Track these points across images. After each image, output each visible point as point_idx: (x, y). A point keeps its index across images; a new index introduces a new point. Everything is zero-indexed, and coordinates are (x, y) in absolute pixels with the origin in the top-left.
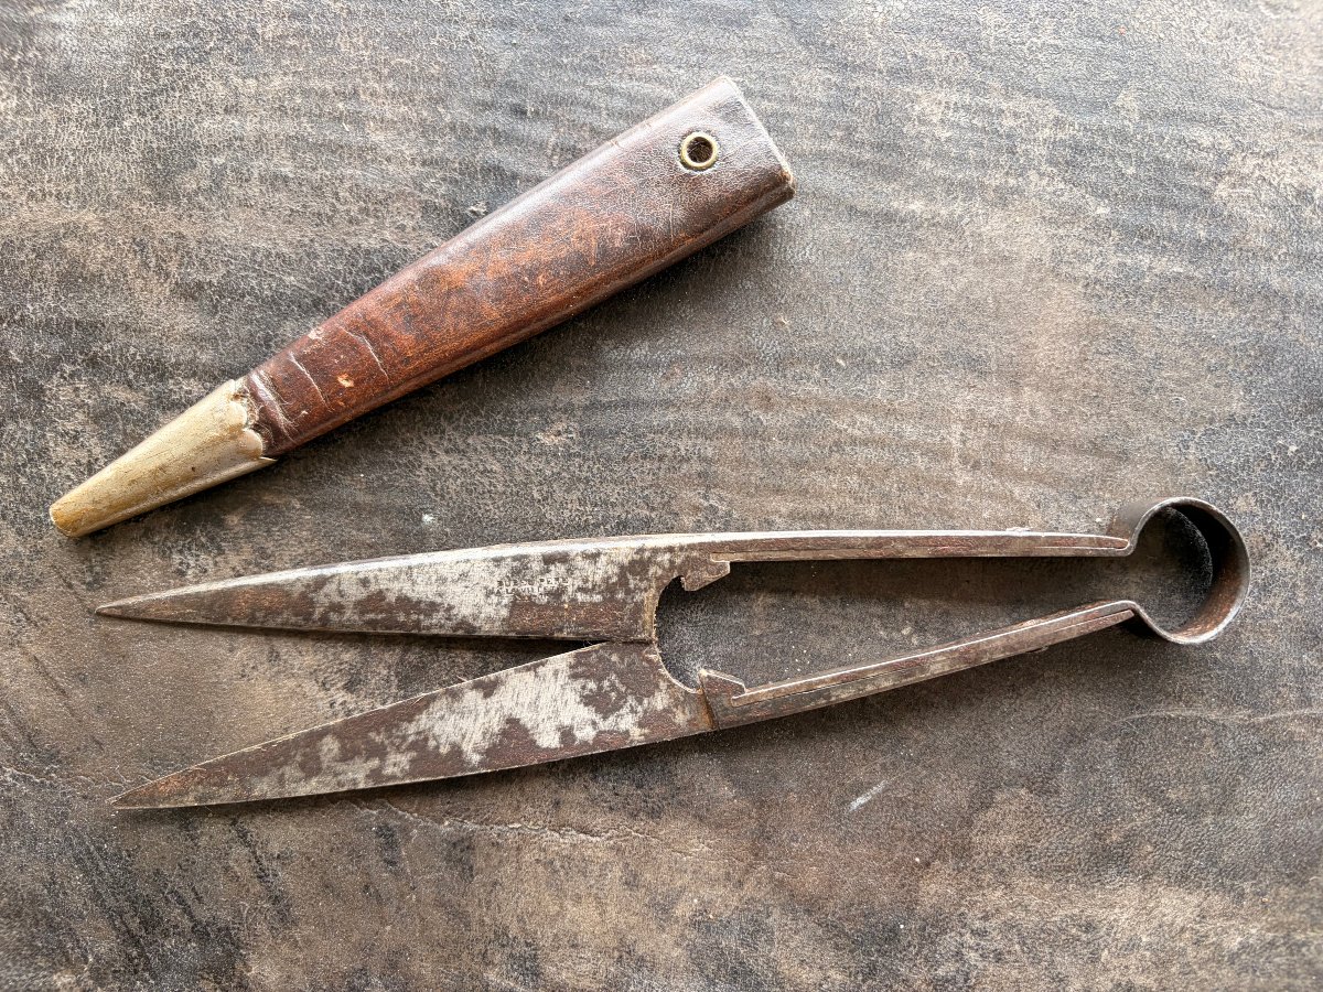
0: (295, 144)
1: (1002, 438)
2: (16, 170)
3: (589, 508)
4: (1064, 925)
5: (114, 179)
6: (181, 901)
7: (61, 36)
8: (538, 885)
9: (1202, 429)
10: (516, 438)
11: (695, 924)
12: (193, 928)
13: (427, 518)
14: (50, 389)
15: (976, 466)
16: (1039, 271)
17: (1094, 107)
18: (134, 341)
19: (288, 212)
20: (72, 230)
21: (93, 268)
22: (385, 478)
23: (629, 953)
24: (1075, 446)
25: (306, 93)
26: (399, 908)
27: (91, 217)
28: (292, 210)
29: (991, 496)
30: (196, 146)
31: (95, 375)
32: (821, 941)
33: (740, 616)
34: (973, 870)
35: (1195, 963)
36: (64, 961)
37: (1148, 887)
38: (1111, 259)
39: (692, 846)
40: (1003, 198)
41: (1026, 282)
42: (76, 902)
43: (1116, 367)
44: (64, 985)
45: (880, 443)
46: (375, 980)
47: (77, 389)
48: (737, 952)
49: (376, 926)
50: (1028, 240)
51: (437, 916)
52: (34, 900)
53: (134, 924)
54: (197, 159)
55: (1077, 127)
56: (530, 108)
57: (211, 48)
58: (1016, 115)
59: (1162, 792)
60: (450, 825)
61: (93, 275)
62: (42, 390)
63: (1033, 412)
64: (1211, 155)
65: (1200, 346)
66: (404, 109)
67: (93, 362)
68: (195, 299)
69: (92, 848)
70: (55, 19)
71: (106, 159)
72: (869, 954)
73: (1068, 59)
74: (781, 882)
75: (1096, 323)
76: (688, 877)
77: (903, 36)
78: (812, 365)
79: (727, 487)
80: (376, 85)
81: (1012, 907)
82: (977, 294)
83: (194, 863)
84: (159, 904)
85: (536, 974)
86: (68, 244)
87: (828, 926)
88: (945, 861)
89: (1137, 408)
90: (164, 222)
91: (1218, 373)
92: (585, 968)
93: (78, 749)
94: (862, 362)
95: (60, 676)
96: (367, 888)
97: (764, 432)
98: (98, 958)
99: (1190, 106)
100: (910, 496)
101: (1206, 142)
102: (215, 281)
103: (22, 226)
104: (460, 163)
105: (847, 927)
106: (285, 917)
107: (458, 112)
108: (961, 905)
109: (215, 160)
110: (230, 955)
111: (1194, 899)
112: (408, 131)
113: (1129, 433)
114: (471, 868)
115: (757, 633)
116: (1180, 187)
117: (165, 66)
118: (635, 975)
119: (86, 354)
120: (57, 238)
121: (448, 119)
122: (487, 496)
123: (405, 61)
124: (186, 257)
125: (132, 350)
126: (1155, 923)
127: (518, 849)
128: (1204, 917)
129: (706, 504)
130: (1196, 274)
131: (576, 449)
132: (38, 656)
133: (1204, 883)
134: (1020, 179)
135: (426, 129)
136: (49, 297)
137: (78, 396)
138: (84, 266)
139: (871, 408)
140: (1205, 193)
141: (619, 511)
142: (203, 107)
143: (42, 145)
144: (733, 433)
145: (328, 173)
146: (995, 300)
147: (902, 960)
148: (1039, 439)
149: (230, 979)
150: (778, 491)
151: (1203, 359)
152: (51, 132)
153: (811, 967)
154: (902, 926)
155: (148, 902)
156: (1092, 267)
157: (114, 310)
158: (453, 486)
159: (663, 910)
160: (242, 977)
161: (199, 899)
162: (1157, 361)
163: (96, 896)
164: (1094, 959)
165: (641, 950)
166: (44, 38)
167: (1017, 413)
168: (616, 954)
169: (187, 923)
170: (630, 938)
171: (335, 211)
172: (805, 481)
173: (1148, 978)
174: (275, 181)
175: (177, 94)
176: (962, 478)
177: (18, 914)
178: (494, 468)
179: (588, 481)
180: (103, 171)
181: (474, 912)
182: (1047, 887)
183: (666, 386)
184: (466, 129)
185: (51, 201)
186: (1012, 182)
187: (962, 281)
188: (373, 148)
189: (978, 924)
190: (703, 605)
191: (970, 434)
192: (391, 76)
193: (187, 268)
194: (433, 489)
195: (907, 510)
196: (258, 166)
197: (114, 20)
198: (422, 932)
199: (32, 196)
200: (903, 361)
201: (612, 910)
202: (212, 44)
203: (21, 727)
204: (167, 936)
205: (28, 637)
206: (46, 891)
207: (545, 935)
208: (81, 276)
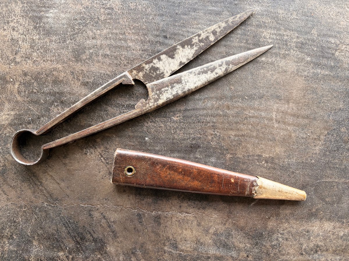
0: (110, 46)
1: (285, 115)
2: (39, 54)
3: (185, 135)
4: (302, 231)
5: (65, 56)
6: (90, 233)
7: (49, 20)
8: (176, 226)
9: (333, 112)
10: (167, 118)
11: (214, 234)
12: (93, 239)
13: (146, 139)
14: (52, 109)
15: (279, 122)
16: (293, 74)
17: (306, 33)
18: (72, 97)
19: (109, 63)
20: (55, 69)
21: (61, 79)
22: (136, 129)
23: (199, 242)
24: (303, 117)
25: (112, 33)
26: (143, 233)
27: (60, 66)
28: (110, 63)
29: (283, 129)
30: (85, 48)
31: (62, 105)
32: (244, 237)
33: (223, 160)
34: (280, 219)
35: (333, 239)
36: (61, 249)
37: (322, 221)
38: (311, 71)
39: (213, 215)
40: (285, 56)
41: (290, 77)
42: (64, 235)
43: (313, 97)
44: (61, 255)
45: (257, 117)
46: (138, 250)
47: (58, 109)
48: (224, 240)
49: (137, 237)
50: (291, 67)
51: (153, 234)
52: (53, 235)
53: (78, 239)
54: (86, 51)
55: (302, 38)
56: (168, 37)
57: (88, 23)
58: (287, 36)
59: (325, 199)
60: (155, 213)
61: (61, 80)
62: (50, 110)
63: (292, 109)
64: (334, 45)
65: (332, 92)
66: (137, 37)
67: (62, 102)
68: (86, 86)
69: (67, 221)
70: (47, 15)
71: (63, 51)
72: (256, 240)
73: (299, 21)
74: (235, 223)
75: (308, 87)
76: (212, 223)
77: (260, 17)
78: (239, 98)
79: (219, 129)
80: (130, 31)
81: (290, 227)
82: (278, 80)
83: (93, 224)
84: (84, 234)
85: (177, 247)
86: (54, 73)
87: (246, 234)
88: (273, 217)
89: (318, 107)
90: (78, 67)
91: (337, 98)
92: (188, 245)
93: (63, 197)
94: (251, 97)
95: (58, 180)
96: (135, 229)
97: (228, 115)
98: (69, 248)
99: (329, 33)
100: (263, 130)
101: (333, 42)
102: (91, 81)
103: (42, 68)
104: (151, 51)
105: (251, 233)
106: (115, 236)
107: (150, 37)
108: (277, 227)
109: (90, 51)
110: (102, 245)
111: (332, 224)
112: (138, 42)
113: (316, 113)
114: (160, 223)
115: (228, 164)
116: (327, 53)
117: (76, 27)
118: (200, 247)
119: (60, 100)
120: (51, 72)
121: (148, 39)
122: (161, 133)
123: (136, 25)
124: (84, 76)
125: (71, 99)
126: (323, 230)
127: (171, 218)
128: (335, 228)
129: (214, 133)
130: (331, 74)
131: (182, 121)
132: (52, 175)
133: (335, 220)
134: (289, 52)
135: (143, 42)
136: (50, 86)
137: (58, 111)
138: (59, 78)
139: (254, 109)
140: (333, 54)
141: (192, 136)
142: (87, 38)
143: (46, 48)
144: (220, 116)
145: (118, 53)
146: (283, 81)
147: (264, 241)
148: (294, 115)
149: (102, 252)
150: (231, 129)
151: (333, 95)
152: (48, 44)
153: (242, 243)
154: (264, 233)
155: (82, 234)
156: (306, 73)
157: (67, 89)
158: (152, 131)
159: (207, 231)
160: (106, 251)
161: (94, 233)
162: (322, 96)
163: (69, 233)
164: (309, 239)
165: (201, 241)
166: (45, 20)
167: (288, 109)
168: (196, 242)
169: (91, 238)
170: (199, 238)
171: (121, 63)
172: (238, 127)
173: (322, 243)
174: (105, 56)
175: (80, 35)
176: (276, 125)
177: (49, 238)
178: (162, 126)
179: (185, 129)
180: (62, 54)
181: (161, 233)
182: (298, 222)
183: (204, 104)
184: (152, 41)
185: (49, 62)
186: (287, 52)
187: (275, 77)
188: (130, 47)
189: (282, 232)
190: (214, 158)
191: (277, 114)
192: (133, 29)
193: (84, 78)
194: (148, 131)
195: (263, 133)
196: (101, 52)
197: (63, 15)
198: (149, 239)
199: (44, 61)
200: (261, 97)
201: (194, 232)
202: (88, 22)
203: (48, 193)
204: (86, 242)
205: (49, 170)
206: (56, 233)
207: (179, 239)
208: (58, 81)
